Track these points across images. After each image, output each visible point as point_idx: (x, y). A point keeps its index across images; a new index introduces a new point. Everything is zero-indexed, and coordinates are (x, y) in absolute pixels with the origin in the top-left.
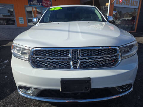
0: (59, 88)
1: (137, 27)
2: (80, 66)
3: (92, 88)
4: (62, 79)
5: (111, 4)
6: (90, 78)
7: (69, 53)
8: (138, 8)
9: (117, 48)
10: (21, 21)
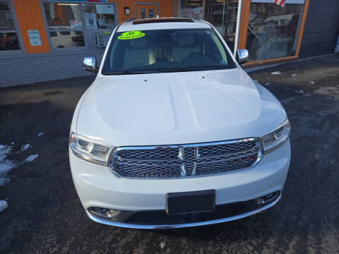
1: (302, 46)
3: (218, 203)
4: (169, 194)
6: (213, 191)
7: (178, 152)
8: (303, 3)
10: (35, 39)
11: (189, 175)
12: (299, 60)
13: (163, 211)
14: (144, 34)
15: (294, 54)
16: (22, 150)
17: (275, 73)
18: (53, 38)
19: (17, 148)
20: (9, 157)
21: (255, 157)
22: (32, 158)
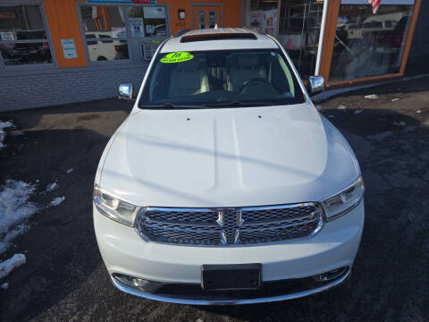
0: (199, 280)
1: (409, 60)
2: (240, 238)
3: (265, 279)
4: (205, 266)
6: (260, 265)
8: (412, 3)
10: (69, 50)
11: (230, 243)
12: (405, 79)
13: (198, 285)
14: (192, 57)
15: (397, 71)
16: (48, 190)
17: (369, 97)
18: (90, 47)
19: (42, 187)
20: (32, 199)
21: (315, 225)
22: (58, 201)
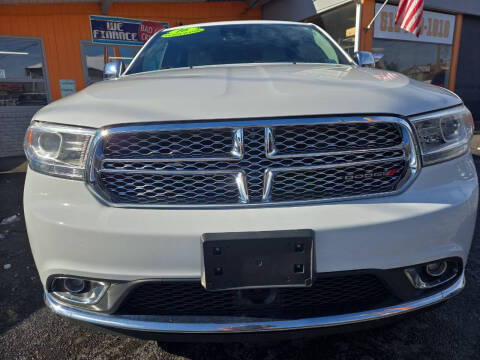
0: (197, 272)
2: (272, 192)
5: (363, 30)
6: (311, 232)
7: (230, 142)
8: (451, 43)
9: (404, 122)
10: (68, 92)
14: (202, 30)
16: (2, 223)
